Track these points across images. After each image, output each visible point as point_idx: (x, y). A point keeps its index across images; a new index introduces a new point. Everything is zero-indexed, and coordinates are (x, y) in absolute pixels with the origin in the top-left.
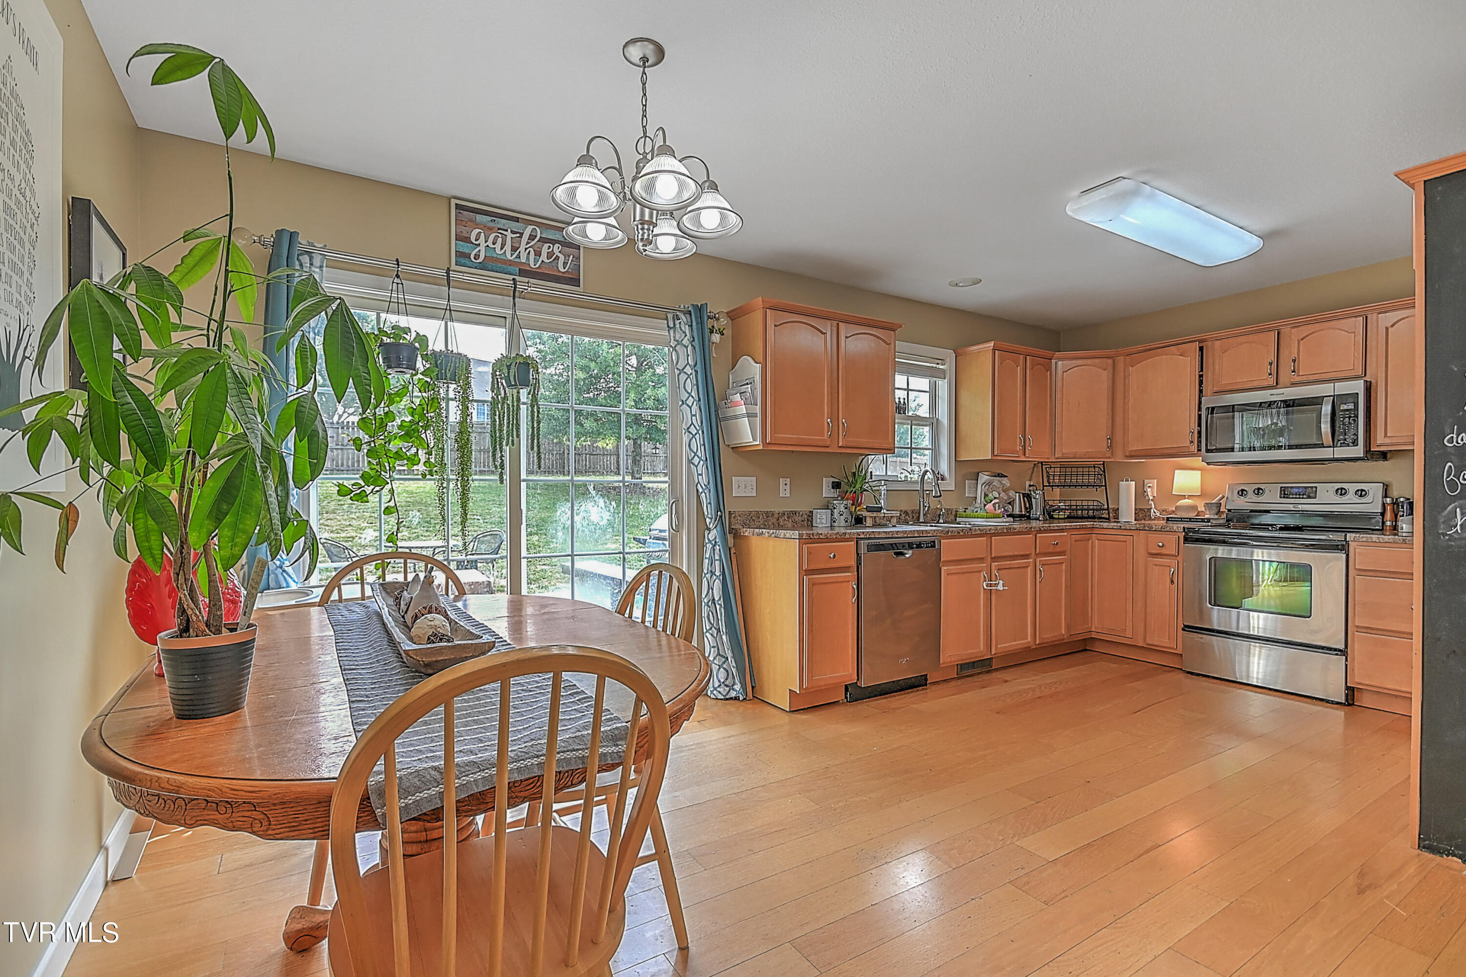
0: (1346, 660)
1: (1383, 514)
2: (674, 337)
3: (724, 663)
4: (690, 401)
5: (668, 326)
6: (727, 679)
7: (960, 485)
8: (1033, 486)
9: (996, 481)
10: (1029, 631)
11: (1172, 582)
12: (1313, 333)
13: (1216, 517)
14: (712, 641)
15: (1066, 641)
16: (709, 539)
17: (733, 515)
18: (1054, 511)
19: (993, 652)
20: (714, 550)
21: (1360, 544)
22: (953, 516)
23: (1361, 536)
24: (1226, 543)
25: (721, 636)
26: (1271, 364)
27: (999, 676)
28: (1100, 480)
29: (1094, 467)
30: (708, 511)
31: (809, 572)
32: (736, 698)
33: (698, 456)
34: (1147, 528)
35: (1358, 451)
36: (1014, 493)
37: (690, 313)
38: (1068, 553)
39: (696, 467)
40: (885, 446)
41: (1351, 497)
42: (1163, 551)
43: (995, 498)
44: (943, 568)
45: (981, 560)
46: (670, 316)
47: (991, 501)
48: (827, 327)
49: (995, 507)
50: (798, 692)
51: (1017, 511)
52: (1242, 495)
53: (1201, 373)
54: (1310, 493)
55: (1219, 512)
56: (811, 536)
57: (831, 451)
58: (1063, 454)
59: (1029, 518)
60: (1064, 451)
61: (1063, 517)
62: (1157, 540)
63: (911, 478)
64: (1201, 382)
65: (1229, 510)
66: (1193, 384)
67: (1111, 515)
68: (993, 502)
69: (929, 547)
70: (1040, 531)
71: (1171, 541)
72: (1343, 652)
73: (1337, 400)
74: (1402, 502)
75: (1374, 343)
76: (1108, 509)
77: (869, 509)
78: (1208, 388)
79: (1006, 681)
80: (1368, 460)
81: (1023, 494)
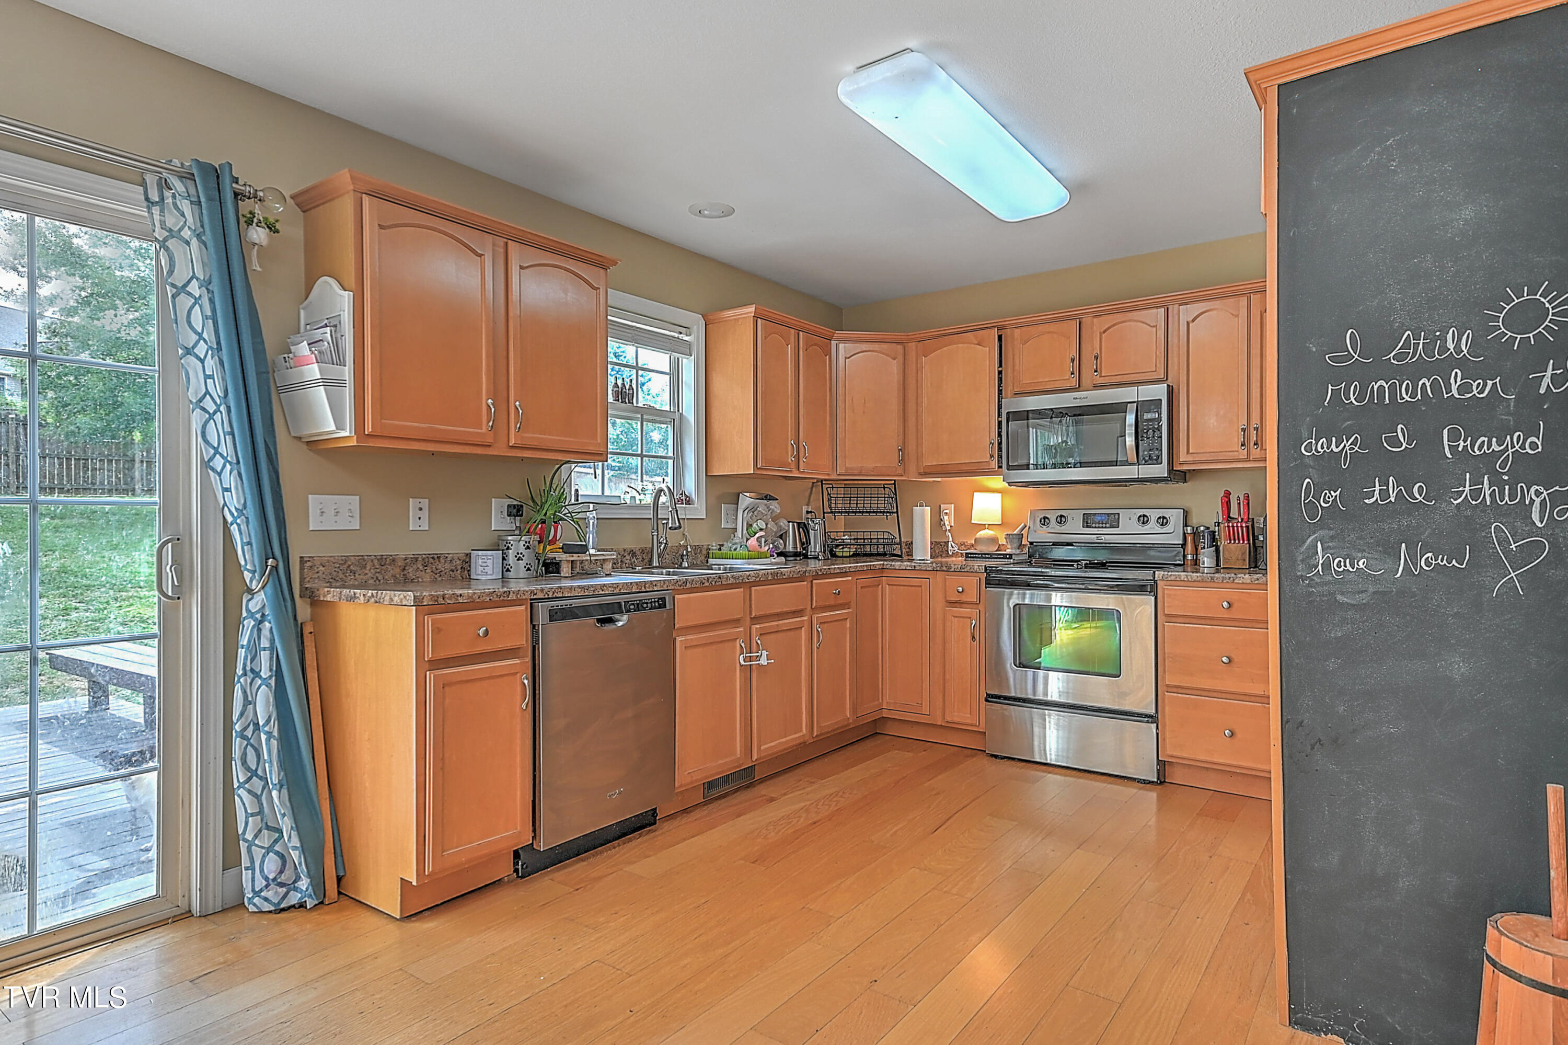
0: (1157, 728)
1: (1184, 545)
2: (163, 223)
3: (276, 841)
4: (201, 349)
5: (147, 199)
6: (281, 872)
7: (713, 511)
8: (811, 512)
9: (762, 505)
10: (804, 719)
11: (973, 637)
12: (1114, 325)
13: (1018, 551)
14: (251, 803)
15: (851, 726)
16: (248, 610)
17: (309, 564)
18: (837, 546)
19: (755, 757)
20: (259, 630)
21: (1169, 583)
22: (703, 556)
23: (1170, 573)
24: (1029, 585)
25: (270, 792)
26: (1073, 360)
27: (763, 792)
28: (891, 504)
29: (884, 488)
30: (246, 557)
31: (436, 664)
32: (302, 905)
33: (221, 455)
34: (944, 568)
35: (1160, 470)
36: (786, 522)
37: (191, 177)
38: (853, 604)
39: (220, 474)
40: (591, 448)
41: (1153, 526)
42: (964, 598)
43: (761, 530)
44: (679, 639)
45: (736, 622)
46: (151, 179)
47: (756, 533)
48: (487, 245)
49: (760, 542)
50: (414, 883)
51: (790, 548)
52: (1044, 525)
53: (1000, 369)
54: (1113, 521)
55: (1021, 546)
56: (441, 600)
57: (496, 453)
58: (847, 469)
59: (806, 556)
60: (847, 465)
61: (848, 554)
62: (956, 583)
63: (640, 501)
64: (1000, 379)
65: (1031, 543)
66: (992, 382)
67: (904, 551)
68: (757, 535)
69: (655, 608)
70: (817, 576)
71: (971, 585)
72: (1151, 719)
73: (1142, 407)
74: (1203, 531)
75: (1176, 341)
76: (900, 544)
77: (567, 549)
78: (1008, 389)
79: (772, 800)
80: (1171, 481)
81: (799, 524)
